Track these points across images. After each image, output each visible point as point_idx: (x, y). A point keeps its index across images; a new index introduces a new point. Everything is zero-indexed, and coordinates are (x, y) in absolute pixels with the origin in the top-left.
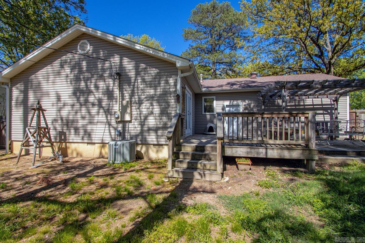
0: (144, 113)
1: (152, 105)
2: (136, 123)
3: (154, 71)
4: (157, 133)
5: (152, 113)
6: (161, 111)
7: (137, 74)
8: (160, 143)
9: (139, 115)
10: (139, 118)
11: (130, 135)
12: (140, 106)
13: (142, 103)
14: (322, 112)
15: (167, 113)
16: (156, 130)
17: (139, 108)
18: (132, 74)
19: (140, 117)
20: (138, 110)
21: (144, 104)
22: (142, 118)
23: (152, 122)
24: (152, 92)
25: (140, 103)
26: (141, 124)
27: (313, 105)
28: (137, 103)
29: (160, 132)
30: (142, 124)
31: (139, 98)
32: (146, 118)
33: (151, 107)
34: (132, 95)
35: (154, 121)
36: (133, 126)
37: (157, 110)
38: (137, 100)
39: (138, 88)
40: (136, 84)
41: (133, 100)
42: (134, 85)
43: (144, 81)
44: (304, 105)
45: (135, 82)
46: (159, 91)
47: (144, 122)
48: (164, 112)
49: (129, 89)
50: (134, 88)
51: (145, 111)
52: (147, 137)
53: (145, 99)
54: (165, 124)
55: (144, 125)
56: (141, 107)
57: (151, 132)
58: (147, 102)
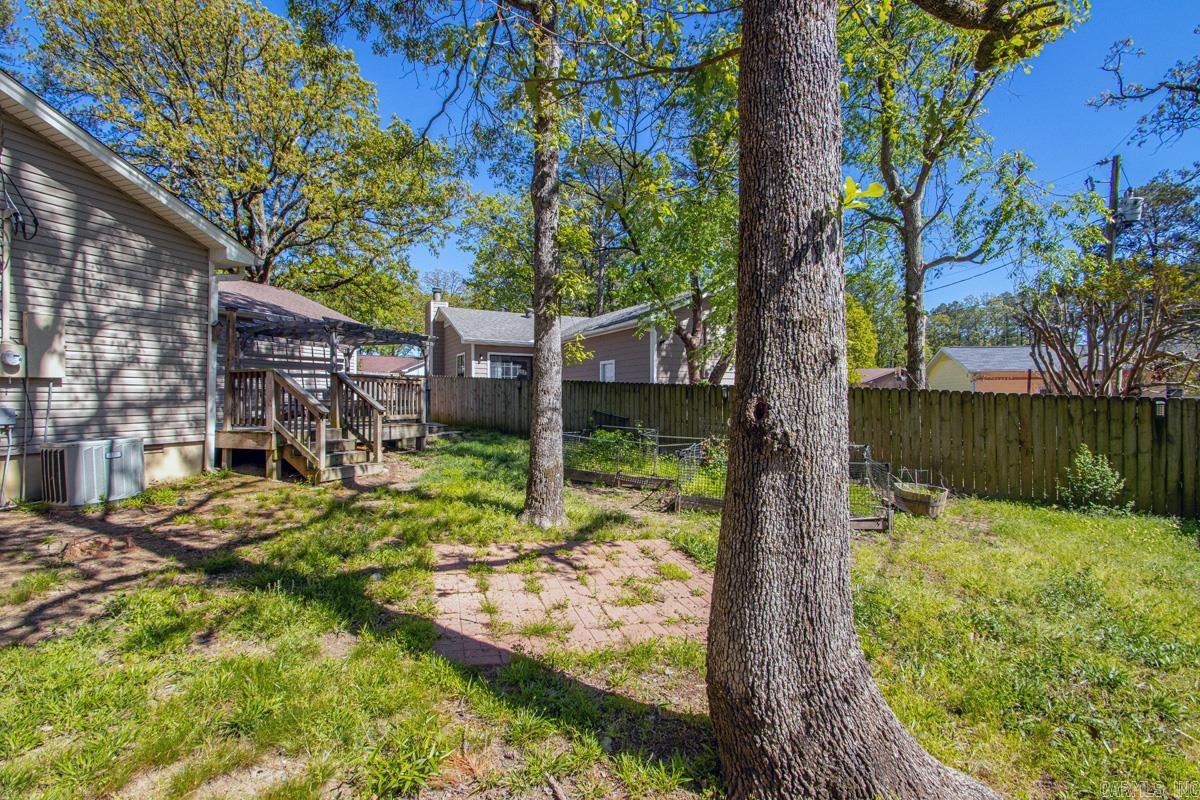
0: (109, 357)
1: (135, 336)
2: (78, 388)
3: (138, 243)
4: (150, 415)
5: (135, 360)
6: (163, 356)
7: (82, 234)
8: (161, 441)
9: (89, 364)
10: (89, 371)
11: (55, 425)
12: (93, 335)
13: (101, 328)
14: (323, 372)
15: (181, 364)
16: (148, 407)
17: (90, 342)
18: (64, 229)
19: (95, 368)
20: (86, 347)
21: (109, 333)
22: (102, 372)
23: (134, 383)
24: (134, 299)
25: (93, 325)
26: (97, 391)
27: (313, 359)
28: (80, 326)
29: (159, 413)
30: (102, 391)
31: (90, 311)
32: (115, 372)
33: (132, 344)
34: (62, 297)
35: (141, 381)
36: (65, 396)
37: (150, 350)
38: (82, 314)
39: (84, 278)
40: (79, 264)
41: (68, 312)
42: (71, 267)
43: (106, 260)
44: (300, 358)
45: (74, 259)
46: (155, 300)
47: (109, 383)
48: (169, 359)
49: (51, 276)
50: (70, 275)
51: (110, 354)
52: (120, 427)
53: (110, 318)
54: (176, 390)
55: (109, 391)
56: (97, 340)
57: (131, 411)
58: (117, 326)
